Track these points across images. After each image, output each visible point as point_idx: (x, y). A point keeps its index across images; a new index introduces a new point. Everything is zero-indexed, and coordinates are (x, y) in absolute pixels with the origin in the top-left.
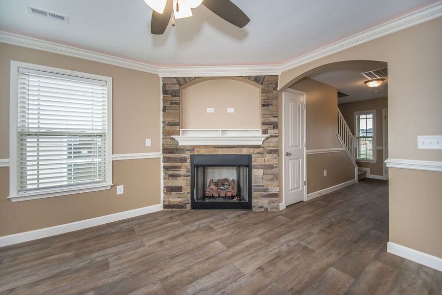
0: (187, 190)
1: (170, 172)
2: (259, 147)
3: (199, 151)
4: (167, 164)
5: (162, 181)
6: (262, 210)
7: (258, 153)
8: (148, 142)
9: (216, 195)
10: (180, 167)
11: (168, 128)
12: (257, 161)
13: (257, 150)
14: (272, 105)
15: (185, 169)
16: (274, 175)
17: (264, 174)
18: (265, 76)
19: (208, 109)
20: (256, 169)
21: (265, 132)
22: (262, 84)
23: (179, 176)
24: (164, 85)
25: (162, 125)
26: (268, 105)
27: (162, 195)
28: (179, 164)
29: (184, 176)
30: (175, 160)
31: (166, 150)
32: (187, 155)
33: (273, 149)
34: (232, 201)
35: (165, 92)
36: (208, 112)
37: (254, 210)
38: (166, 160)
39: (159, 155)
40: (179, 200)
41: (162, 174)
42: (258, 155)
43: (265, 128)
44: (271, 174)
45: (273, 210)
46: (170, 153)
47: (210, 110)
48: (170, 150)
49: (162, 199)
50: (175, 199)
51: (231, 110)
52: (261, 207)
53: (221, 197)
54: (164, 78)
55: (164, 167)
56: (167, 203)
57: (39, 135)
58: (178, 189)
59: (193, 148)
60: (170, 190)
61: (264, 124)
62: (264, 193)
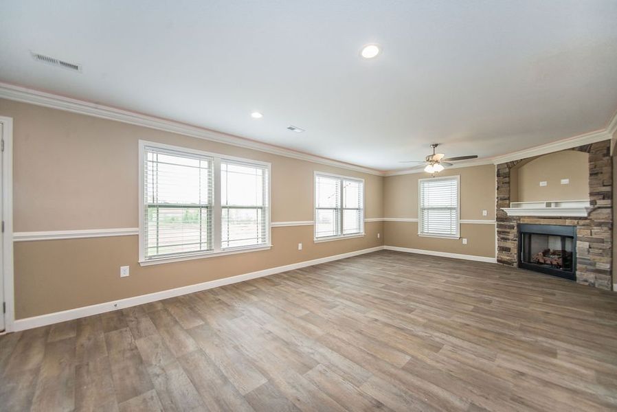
0: (514, 251)
1: (502, 236)
2: (585, 218)
3: (524, 221)
4: (500, 230)
5: (496, 241)
6: (587, 284)
7: (584, 225)
8: (485, 213)
9: (542, 261)
10: (509, 233)
11: (500, 202)
12: (582, 232)
13: (582, 222)
14: (602, 173)
15: (513, 234)
16: (603, 250)
17: (590, 248)
18: (592, 144)
19: (541, 183)
20: (581, 241)
21: (593, 203)
22: (589, 152)
23: (509, 239)
24: (498, 170)
25: (496, 200)
26: (596, 174)
27: (497, 252)
28: (508, 230)
29: (512, 240)
30: (505, 227)
31: (499, 219)
32: (514, 223)
33: (603, 221)
34: (558, 270)
35: (498, 175)
36: (541, 185)
37: (577, 281)
38: (499, 226)
39: (494, 222)
40: (508, 258)
41: (497, 237)
42: (583, 227)
43: (593, 198)
44: (600, 249)
45: (601, 287)
46: (501, 221)
47: (543, 184)
48: (502, 219)
49: (496, 255)
50: (505, 257)
51: (565, 181)
52: (586, 281)
53: (547, 264)
54: (498, 165)
55: (498, 231)
56: (500, 259)
57: (428, 209)
58: (508, 250)
59: (519, 218)
60: (502, 249)
61: (591, 194)
62: (592, 268)
